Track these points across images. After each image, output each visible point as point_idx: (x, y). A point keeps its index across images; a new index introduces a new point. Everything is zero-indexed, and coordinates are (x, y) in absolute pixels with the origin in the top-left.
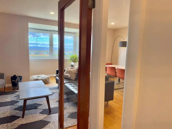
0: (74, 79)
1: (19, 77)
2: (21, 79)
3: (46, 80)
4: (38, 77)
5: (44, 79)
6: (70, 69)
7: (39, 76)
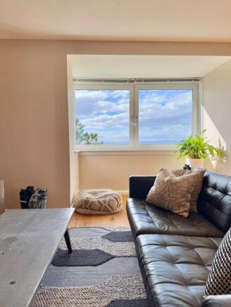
0: (186, 214)
1: (41, 192)
2: (41, 198)
3: (109, 205)
4: (94, 194)
5: (105, 202)
6: (173, 175)
7: (96, 190)
